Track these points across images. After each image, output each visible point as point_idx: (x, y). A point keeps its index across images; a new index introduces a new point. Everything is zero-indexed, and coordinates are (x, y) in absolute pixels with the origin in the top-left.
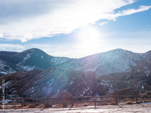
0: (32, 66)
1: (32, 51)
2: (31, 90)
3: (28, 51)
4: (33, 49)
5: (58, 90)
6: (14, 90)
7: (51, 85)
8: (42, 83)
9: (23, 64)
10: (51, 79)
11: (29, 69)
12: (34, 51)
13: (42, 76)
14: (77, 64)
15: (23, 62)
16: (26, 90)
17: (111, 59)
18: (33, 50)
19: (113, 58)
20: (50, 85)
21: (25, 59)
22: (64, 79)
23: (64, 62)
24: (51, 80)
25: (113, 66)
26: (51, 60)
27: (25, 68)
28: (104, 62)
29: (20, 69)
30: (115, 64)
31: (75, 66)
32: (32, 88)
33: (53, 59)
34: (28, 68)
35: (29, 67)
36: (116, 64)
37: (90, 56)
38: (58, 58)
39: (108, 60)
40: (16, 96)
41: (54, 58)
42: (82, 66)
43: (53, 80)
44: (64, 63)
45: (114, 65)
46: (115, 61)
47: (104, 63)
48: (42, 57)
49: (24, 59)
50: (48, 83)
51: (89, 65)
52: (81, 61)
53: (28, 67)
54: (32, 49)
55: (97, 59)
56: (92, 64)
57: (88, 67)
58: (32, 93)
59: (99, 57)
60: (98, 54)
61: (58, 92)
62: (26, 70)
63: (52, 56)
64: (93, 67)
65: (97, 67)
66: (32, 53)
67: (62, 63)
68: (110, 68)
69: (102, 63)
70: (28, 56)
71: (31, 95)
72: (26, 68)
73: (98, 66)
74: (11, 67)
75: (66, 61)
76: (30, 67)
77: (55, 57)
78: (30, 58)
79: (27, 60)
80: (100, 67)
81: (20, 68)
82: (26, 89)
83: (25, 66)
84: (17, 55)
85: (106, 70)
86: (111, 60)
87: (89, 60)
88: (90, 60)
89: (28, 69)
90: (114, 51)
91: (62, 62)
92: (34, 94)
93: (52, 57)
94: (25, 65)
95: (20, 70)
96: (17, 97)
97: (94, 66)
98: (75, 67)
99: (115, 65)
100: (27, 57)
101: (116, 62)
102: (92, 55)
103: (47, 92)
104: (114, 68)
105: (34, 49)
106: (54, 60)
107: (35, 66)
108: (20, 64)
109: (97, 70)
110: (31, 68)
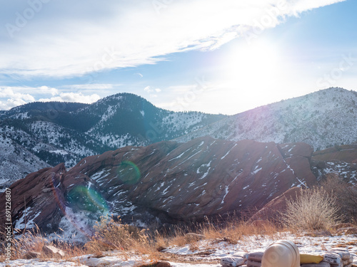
0: (121, 133)
1: (120, 101)
2: (159, 189)
3: (110, 101)
4: (120, 94)
5: (227, 189)
6: (119, 189)
7: (207, 177)
8: (185, 172)
9: (99, 130)
10: (205, 163)
11: (114, 142)
12: (123, 99)
13: (180, 156)
14: (235, 127)
15: (100, 127)
16: (147, 190)
17: (317, 112)
18: (121, 97)
19: (322, 110)
20: (204, 176)
21: (104, 118)
22: (236, 162)
23: (195, 122)
24: (203, 165)
25: (324, 130)
26: (163, 119)
27: (104, 139)
28: (300, 121)
29: (93, 142)
30: (327, 124)
31: (230, 131)
32: (162, 185)
33: (167, 117)
34: (112, 140)
35: (113, 138)
36: (331, 123)
37: (263, 108)
38: (180, 114)
39: (309, 115)
40: (126, 202)
41: (172, 115)
42: (247, 131)
43: (209, 165)
44: (195, 125)
45: (325, 127)
46: (327, 118)
47: (302, 124)
48: (143, 113)
49: (101, 118)
50: (198, 172)
51: (265, 128)
52: (245, 120)
53: (111, 138)
54: (117, 95)
55: (281, 114)
56: (273, 126)
57: (263, 133)
58: (165, 197)
59: (287, 109)
60: (282, 101)
61: (227, 192)
62: (109, 145)
63: (164, 111)
64: (275, 133)
65: (285, 133)
66: (119, 104)
67: (191, 127)
68: (316, 133)
69: (296, 123)
70: (109, 111)
71: (162, 200)
72: (108, 140)
73: (288, 129)
74: (74, 139)
75: (199, 121)
76: (117, 136)
77: (172, 112)
78: (115, 116)
79: (108, 120)
80: (292, 133)
81: (95, 140)
82: (146, 186)
83: (104, 136)
84: (84, 111)
85: (307, 138)
86: (317, 116)
87: (263, 116)
88: (266, 118)
89: (111, 143)
90: (323, 93)
91: (190, 123)
92: (170, 199)
93: (165, 113)
94: (104, 133)
95: (95, 144)
96: (129, 207)
97: (276, 131)
98: (232, 134)
99: (329, 128)
100: (107, 114)
101: (331, 120)
102: (269, 105)
103: (201, 193)
104: (327, 133)
105: (124, 95)
106: (171, 118)
107: (128, 136)
108: (92, 130)
109: (285, 140)
110: (118, 140)
